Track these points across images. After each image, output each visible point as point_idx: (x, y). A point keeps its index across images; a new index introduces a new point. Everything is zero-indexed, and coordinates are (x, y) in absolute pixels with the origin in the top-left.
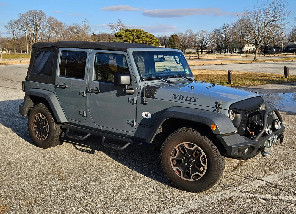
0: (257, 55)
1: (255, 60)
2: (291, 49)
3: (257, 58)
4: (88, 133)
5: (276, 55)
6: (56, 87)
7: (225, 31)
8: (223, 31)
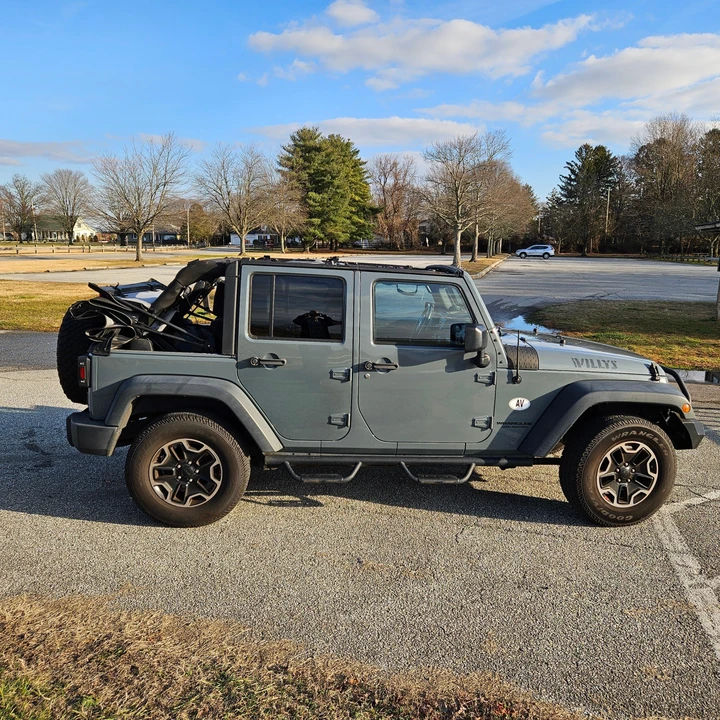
0: (141, 250)
1: (137, 260)
2: (166, 238)
3: (142, 256)
4: (356, 464)
5: (158, 249)
6: (239, 366)
7: (21, 193)
8: (14, 191)
